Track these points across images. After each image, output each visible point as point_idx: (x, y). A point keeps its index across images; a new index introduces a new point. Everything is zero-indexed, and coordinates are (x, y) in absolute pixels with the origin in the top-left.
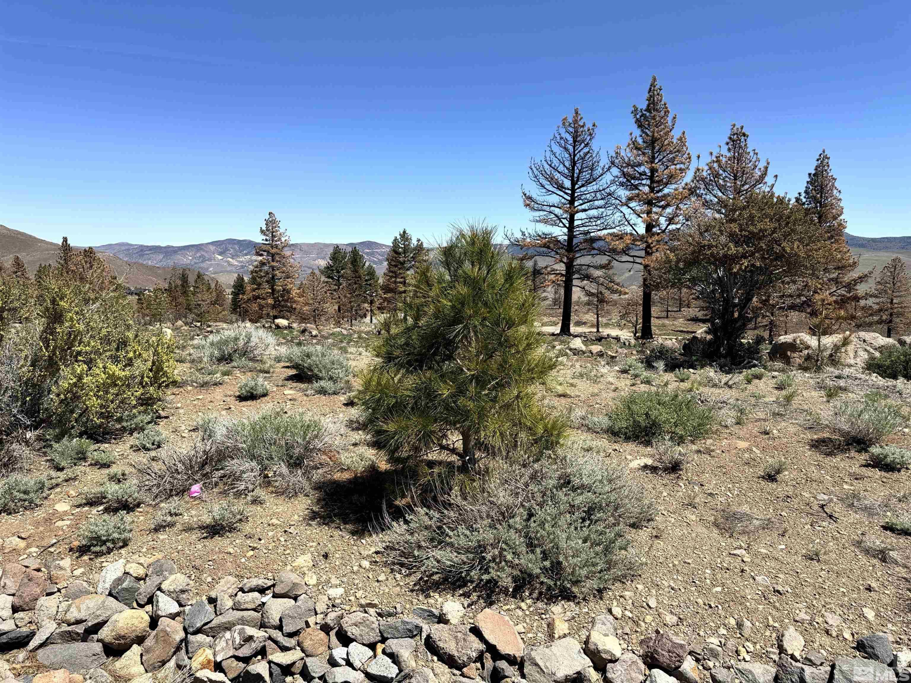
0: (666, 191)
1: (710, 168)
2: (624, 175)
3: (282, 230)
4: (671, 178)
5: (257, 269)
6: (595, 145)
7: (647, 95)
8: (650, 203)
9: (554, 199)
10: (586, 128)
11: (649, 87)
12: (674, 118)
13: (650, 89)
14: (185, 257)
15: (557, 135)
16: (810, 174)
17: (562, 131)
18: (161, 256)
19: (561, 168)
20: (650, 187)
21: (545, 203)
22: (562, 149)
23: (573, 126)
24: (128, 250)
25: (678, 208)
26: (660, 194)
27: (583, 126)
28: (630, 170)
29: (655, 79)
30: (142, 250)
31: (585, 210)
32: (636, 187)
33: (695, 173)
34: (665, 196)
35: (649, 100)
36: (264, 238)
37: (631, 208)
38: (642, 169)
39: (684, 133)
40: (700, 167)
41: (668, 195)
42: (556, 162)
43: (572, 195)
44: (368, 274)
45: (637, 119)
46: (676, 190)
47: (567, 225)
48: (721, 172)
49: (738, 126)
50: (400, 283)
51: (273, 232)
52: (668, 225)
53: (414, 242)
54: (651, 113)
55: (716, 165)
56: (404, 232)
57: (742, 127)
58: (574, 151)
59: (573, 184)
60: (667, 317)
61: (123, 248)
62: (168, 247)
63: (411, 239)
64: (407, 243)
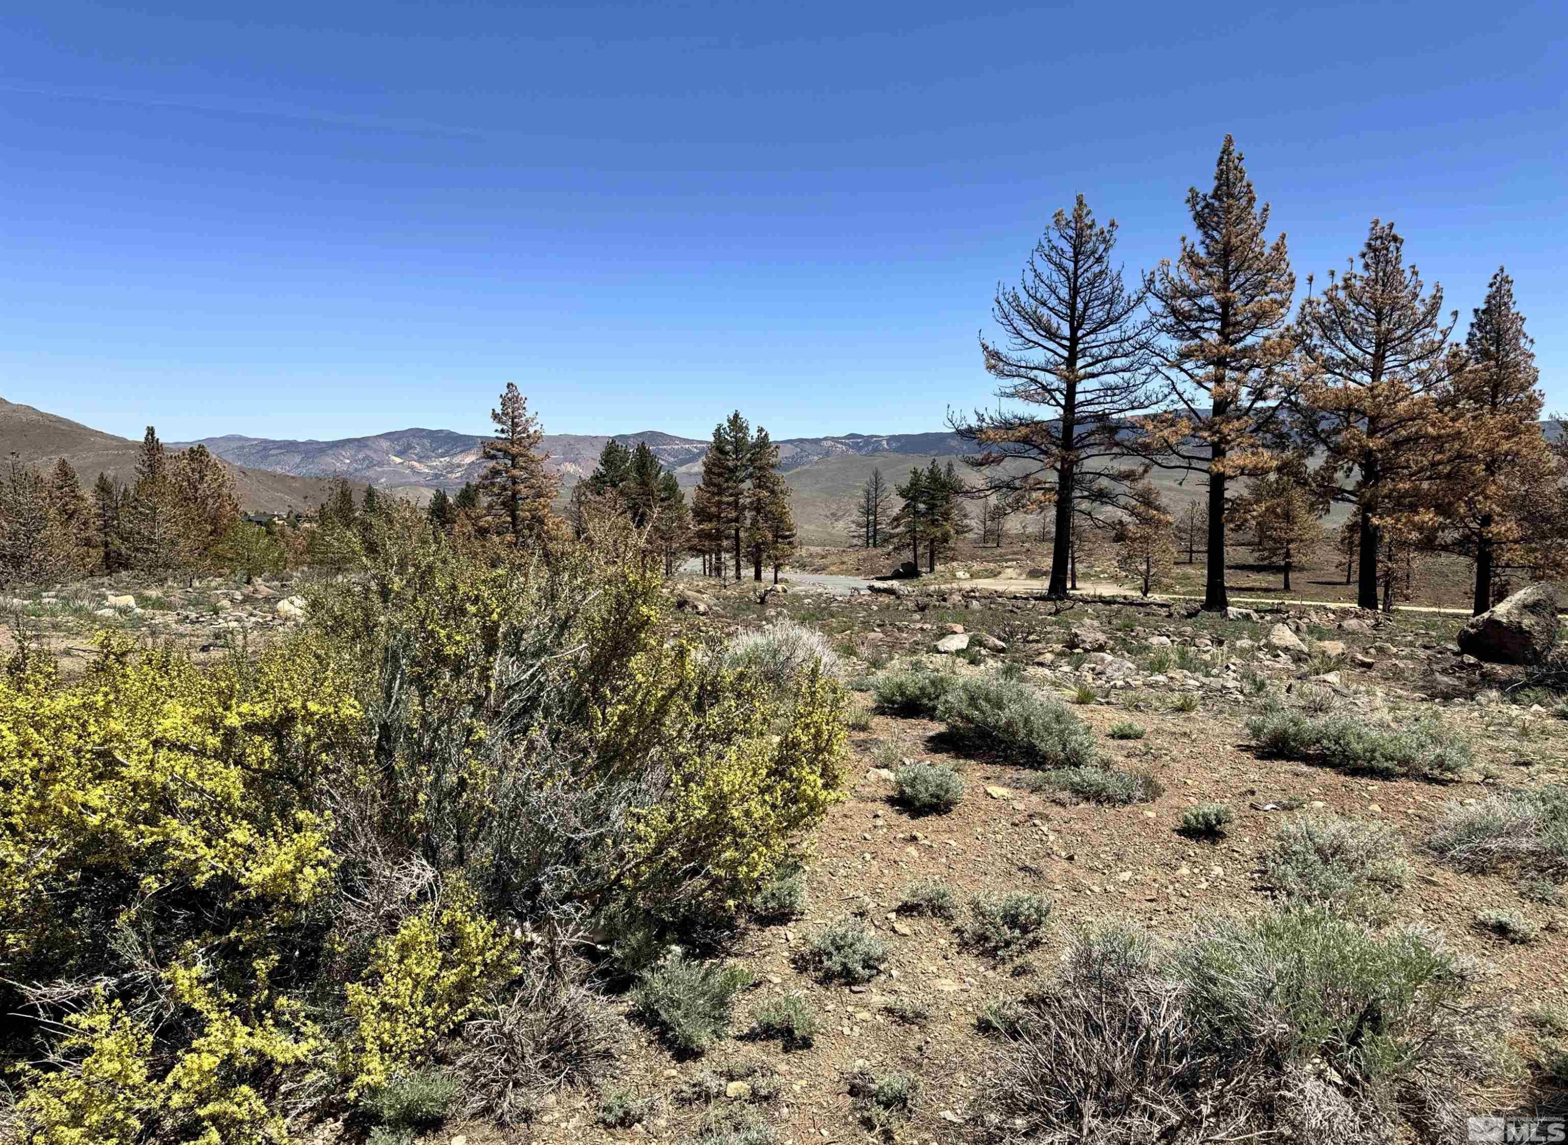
0: (1250, 340)
1: (1331, 300)
2: (1174, 311)
3: (529, 414)
4: (1260, 317)
5: (487, 482)
6: (1113, 261)
7: (1215, 170)
8: (1220, 362)
9: (1038, 356)
10: (1096, 230)
11: (1219, 155)
12: (1266, 210)
13: (1221, 158)
14: (338, 460)
15: (1045, 243)
16: (1476, 311)
17: (1054, 235)
18: (298, 459)
19: (1053, 302)
20: (1220, 332)
21: (1023, 364)
22: (1052, 267)
23: (1073, 225)
24: (243, 447)
25: (1270, 372)
26: (1239, 346)
27: (1090, 227)
28: (1184, 304)
29: (1229, 141)
30: (265, 449)
31: (1093, 376)
32: (1195, 334)
33: (1303, 309)
34: (1244, 350)
35: (1218, 178)
36: (499, 427)
37: (1186, 372)
38: (1206, 301)
39: (1283, 237)
40: (1313, 298)
41: (1252, 348)
42: (1043, 292)
43: (1072, 350)
44: (665, 489)
45: (1197, 213)
46: (1267, 338)
47: (1063, 402)
48: (1351, 307)
49: (1384, 223)
50: (729, 504)
51: (513, 419)
52: (1254, 401)
53: (753, 434)
54: (1221, 200)
55: (1342, 295)
56: (736, 416)
57: (1391, 226)
58: (1076, 269)
59: (1074, 330)
60: (1191, 562)
61: (234, 445)
62: (311, 443)
63: (747, 428)
64: (740, 435)
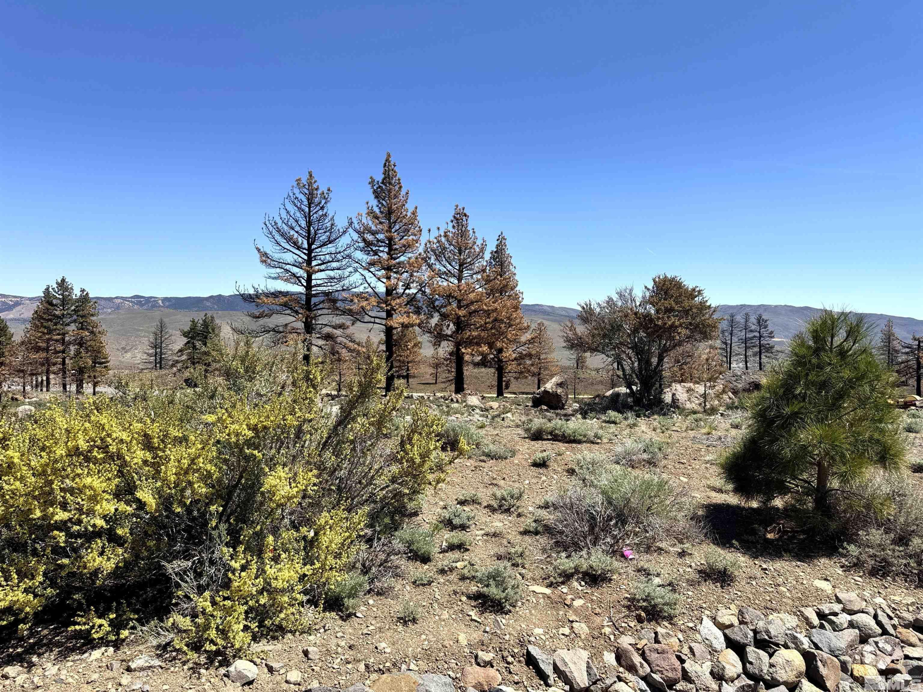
0: (402, 259)
1: (438, 242)
2: (364, 240)
4: (407, 247)
6: (330, 209)
7: (382, 170)
8: (388, 269)
9: (289, 257)
10: (319, 192)
11: (384, 162)
12: (407, 193)
13: (385, 164)
15: (291, 195)
16: (492, 251)
17: (297, 191)
19: (297, 228)
20: (388, 253)
21: (281, 261)
22: (296, 208)
23: (307, 187)
25: (412, 276)
26: (397, 260)
27: (317, 189)
28: (369, 237)
29: (389, 156)
31: (322, 271)
32: (376, 253)
33: (426, 245)
34: (399, 263)
35: (384, 174)
37: (372, 272)
38: (381, 236)
39: (416, 208)
40: (431, 240)
41: (403, 262)
42: (292, 222)
43: (309, 255)
45: (374, 190)
46: (410, 258)
47: (305, 284)
48: (447, 246)
49: (460, 207)
50: (57, 341)
52: (405, 290)
53: (77, 293)
54: (386, 185)
55: (443, 239)
56: (63, 280)
57: (463, 209)
58: (310, 212)
59: (310, 245)
63: (72, 289)
64: (67, 293)
